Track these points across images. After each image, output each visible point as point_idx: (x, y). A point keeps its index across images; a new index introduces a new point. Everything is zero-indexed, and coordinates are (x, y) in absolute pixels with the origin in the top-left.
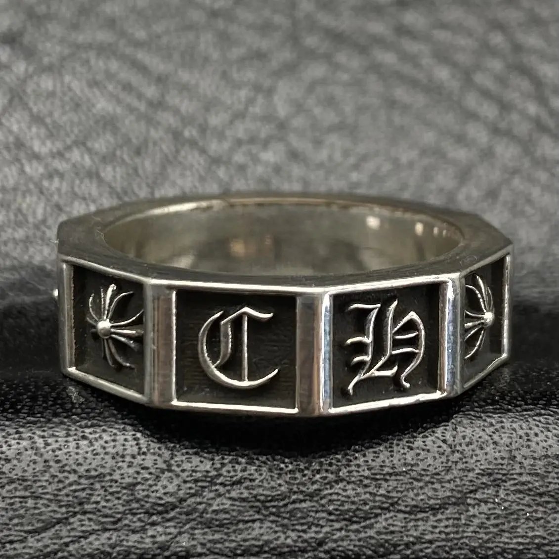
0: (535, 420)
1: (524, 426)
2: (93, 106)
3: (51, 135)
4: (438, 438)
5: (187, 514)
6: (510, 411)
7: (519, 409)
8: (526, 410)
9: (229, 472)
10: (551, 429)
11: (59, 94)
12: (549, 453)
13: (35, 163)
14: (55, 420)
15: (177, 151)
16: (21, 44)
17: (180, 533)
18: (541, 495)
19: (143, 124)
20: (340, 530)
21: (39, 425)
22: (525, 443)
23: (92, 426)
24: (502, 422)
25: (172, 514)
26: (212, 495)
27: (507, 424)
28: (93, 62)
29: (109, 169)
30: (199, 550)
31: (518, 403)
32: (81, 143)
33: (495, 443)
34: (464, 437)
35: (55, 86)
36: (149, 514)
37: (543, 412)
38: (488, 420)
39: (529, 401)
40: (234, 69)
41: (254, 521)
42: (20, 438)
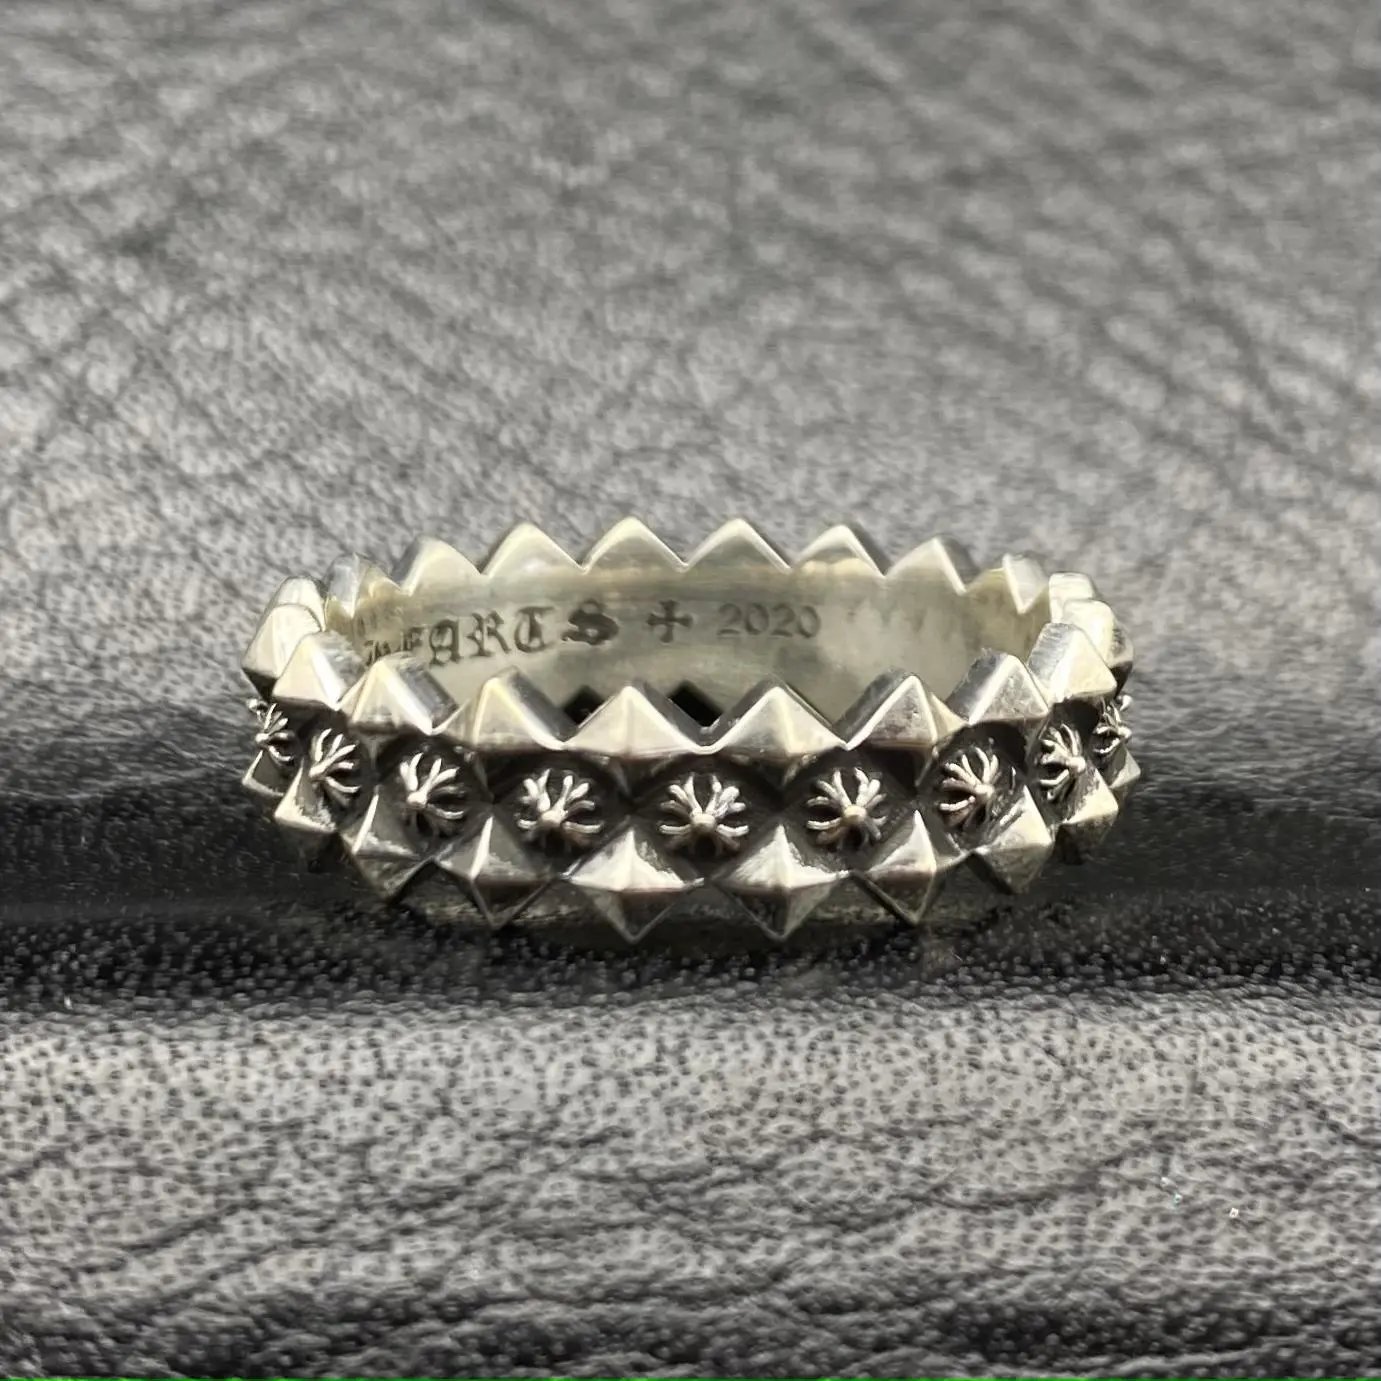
0: (1247, 1007)
1: (1223, 1018)
2: (310, 379)
3: (219, 440)
4: (1035, 1044)
5: (483, 1209)
6: (1192, 987)
7: (1212, 983)
8: (1227, 986)
9: (576, 1115)
10: (1282, 1025)
11: (238, 355)
12: (1279, 1078)
13: (183, 496)
14: (197, 1003)
15: (486, 474)
16: (163, 256)
17: (467, 1252)
18: (1262, 1170)
19: (414, 417)
20: (821, 1245)
21: (161, 1013)
22: (1225, 1057)
23: (278, 1016)
24: (1175, 1011)
25: (450, 1209)
26: (539, 1167)
27: (1186, 1017)
28: (311, 290)
29: (340, 507)
30: (508, 1288)
31: (1210, 970)
32: (283, 457)
33: (1161, 1056)
34: (1092, 1044)
35: (231, 341)
36: (398, 1209)
37: (1264, 989)
38: (1146, 1006)
39: (1234, 967)
40: (609, 306)
41: (629, 1225)
42: (119, 1043)
